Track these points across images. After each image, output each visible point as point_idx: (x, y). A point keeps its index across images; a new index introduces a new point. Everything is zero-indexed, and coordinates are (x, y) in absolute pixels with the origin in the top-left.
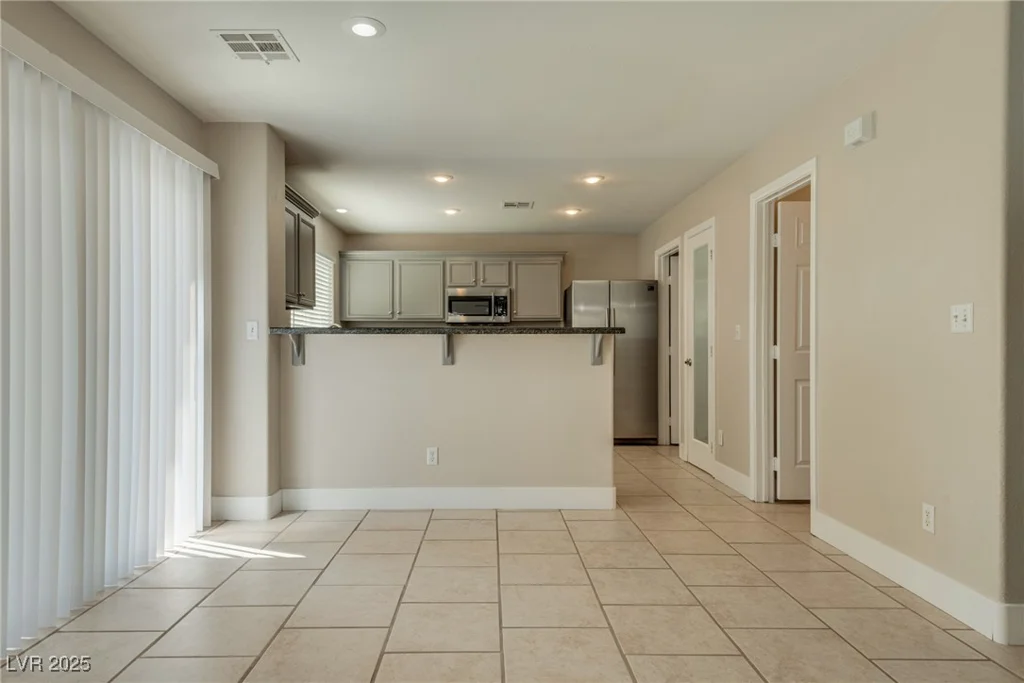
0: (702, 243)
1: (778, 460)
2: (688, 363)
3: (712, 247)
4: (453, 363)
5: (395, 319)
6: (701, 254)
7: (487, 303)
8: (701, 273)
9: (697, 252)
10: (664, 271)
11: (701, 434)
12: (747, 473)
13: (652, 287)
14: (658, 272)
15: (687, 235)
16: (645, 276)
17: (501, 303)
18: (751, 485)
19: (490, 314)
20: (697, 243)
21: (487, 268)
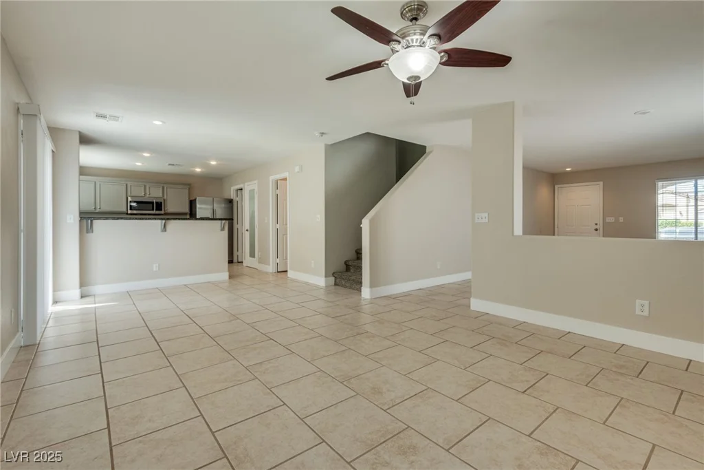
0: (252, 188)
1: (278, 260)
2: (247, 230)
3: (256, 189)
4: (165, 231)
5: (97, 211)
6: (252, 192)
7: (151, 205)
8: (252, 198)
9: (250, 191)
10: (235, 195)
11: (252, 255)
12: (269, 265)
13: (231, 201)
14: (233, 196)
15: (246, 184)
16: (227, 196)
17: (159, 206)
18: (271, 268)
19: (153, 210)
20: (251, 188)
21: (151, 189)
